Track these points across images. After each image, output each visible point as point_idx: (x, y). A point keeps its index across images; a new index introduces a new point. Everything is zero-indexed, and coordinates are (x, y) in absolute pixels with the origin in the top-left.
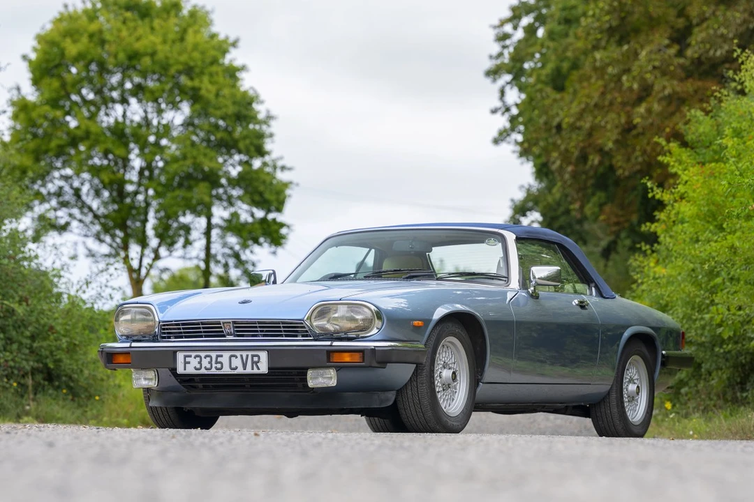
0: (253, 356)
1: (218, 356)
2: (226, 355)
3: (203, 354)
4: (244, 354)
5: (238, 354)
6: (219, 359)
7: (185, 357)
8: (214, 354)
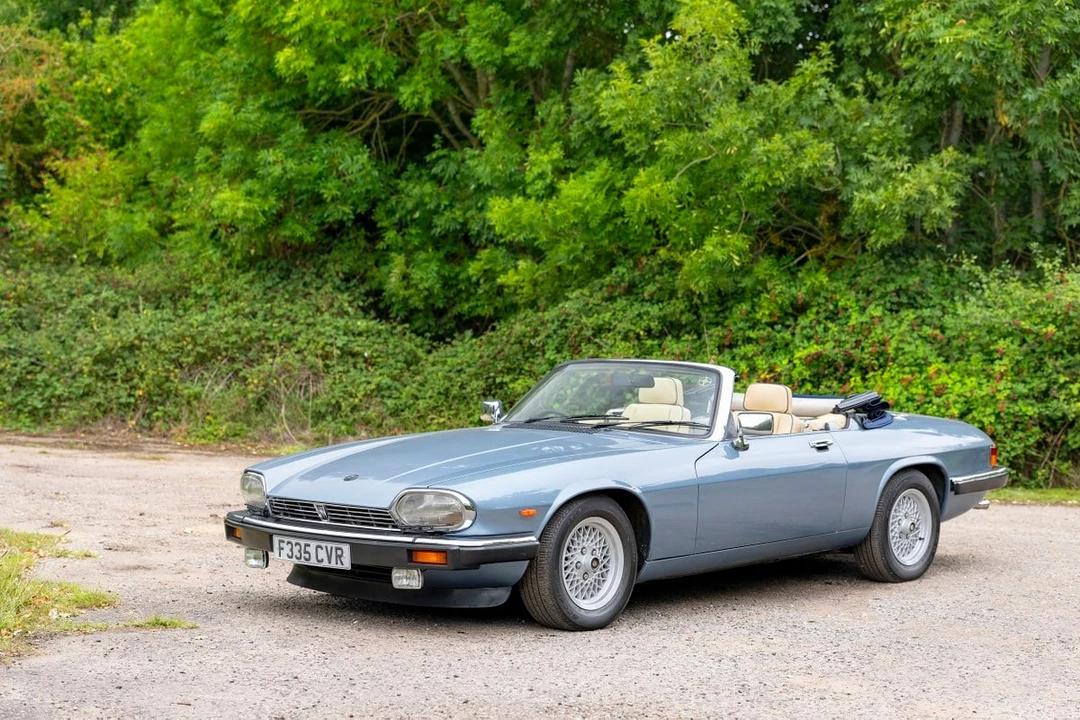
0: (337, 549)
1: (306, 545)
2: (314, 544)
3: (294, 541)
4: (329, 545)
5: (323, 544)
6: (308, 549)
7: (281, 541)
8: (303, 542)
